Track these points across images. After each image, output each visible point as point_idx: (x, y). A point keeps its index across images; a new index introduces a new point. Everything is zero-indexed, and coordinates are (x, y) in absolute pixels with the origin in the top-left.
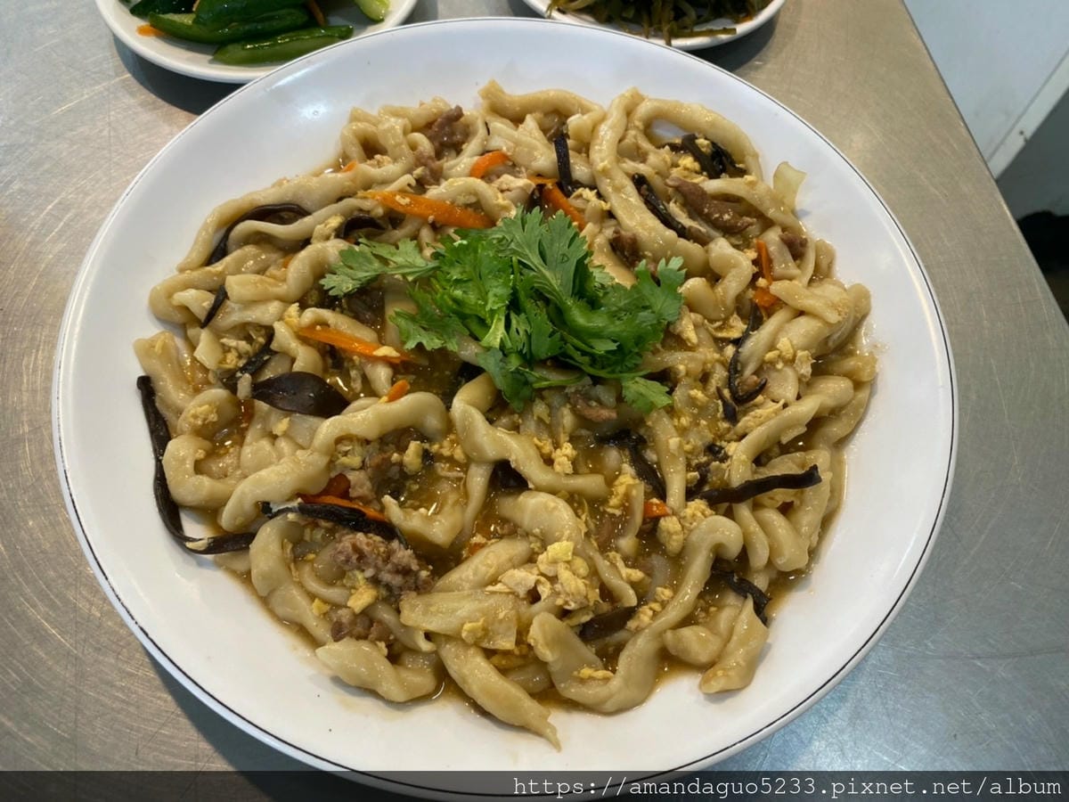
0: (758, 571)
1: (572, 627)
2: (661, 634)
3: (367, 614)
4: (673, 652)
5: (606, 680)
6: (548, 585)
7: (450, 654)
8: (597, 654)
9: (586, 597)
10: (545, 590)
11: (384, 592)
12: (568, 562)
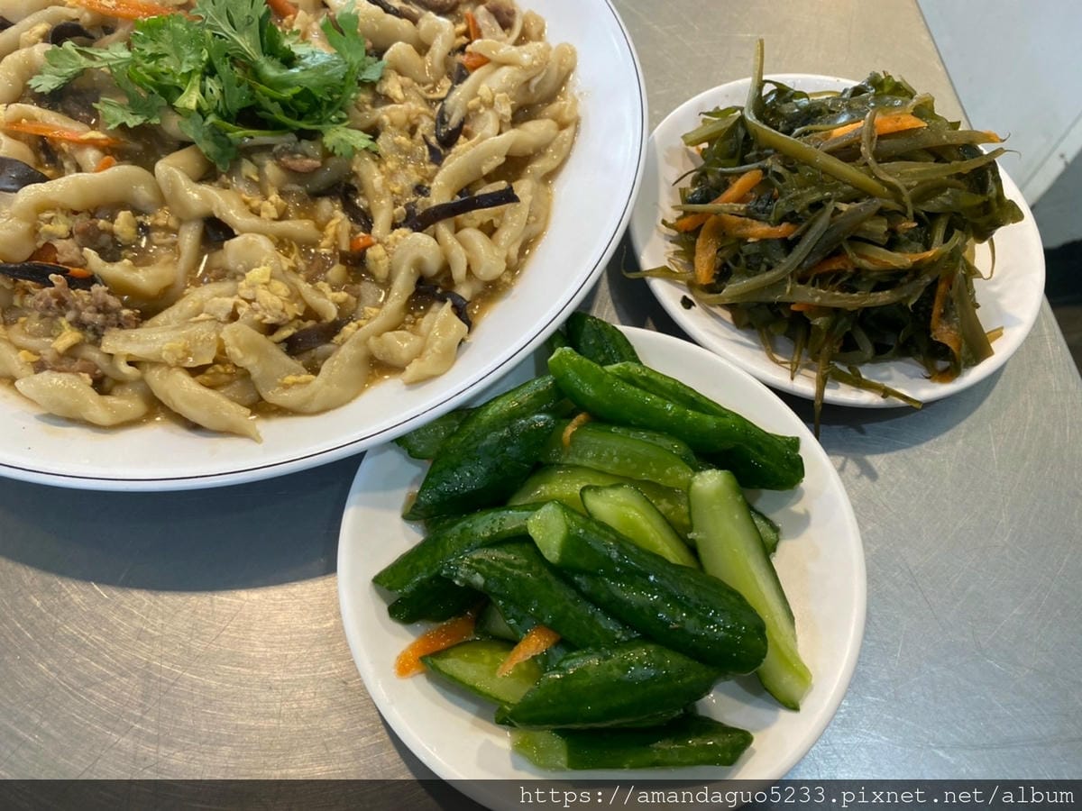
0: (461, 283)
1: (277, 343)
2: (365, 342)
3: (72, 352)
4: (380, 357)
5: (308, 382)
6: (247, 305)
7: (155, 377)
8: (305, 366)
9: (283, 311)
10: (243, 310)
11: (91, 336)
12: (266, 284)
